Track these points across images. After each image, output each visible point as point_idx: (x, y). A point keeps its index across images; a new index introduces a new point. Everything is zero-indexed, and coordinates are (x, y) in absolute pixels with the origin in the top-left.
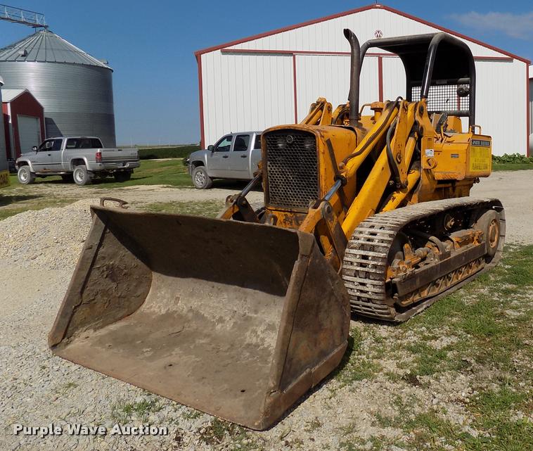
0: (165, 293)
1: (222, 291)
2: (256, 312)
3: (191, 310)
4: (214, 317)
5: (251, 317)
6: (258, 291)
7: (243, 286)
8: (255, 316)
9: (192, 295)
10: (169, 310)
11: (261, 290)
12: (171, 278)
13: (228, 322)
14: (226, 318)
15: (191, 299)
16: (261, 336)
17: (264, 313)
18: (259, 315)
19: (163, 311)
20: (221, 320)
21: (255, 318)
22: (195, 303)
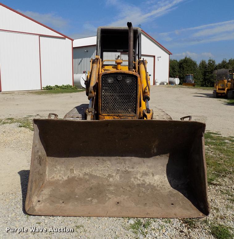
0: (60, 168)
1: (105, 161)
2: (133, 168)
3: (86, 174)
4: (105, 175)
5: (131, 171)
6: (133, 157)
7: (122, 156)
8: (133, 170)
9: (83, 166)
10: (68, 176)
11: (135, 156)
12: (64, 159)
13: (115, 176)
14: (113, 174)
15: (82, 168)
16: (141, 179)
17: (137, 168)
18: (135, 169)
19: (65, 178)
20: (110, 176)
21: (133, 171)
22: (87, 170)
